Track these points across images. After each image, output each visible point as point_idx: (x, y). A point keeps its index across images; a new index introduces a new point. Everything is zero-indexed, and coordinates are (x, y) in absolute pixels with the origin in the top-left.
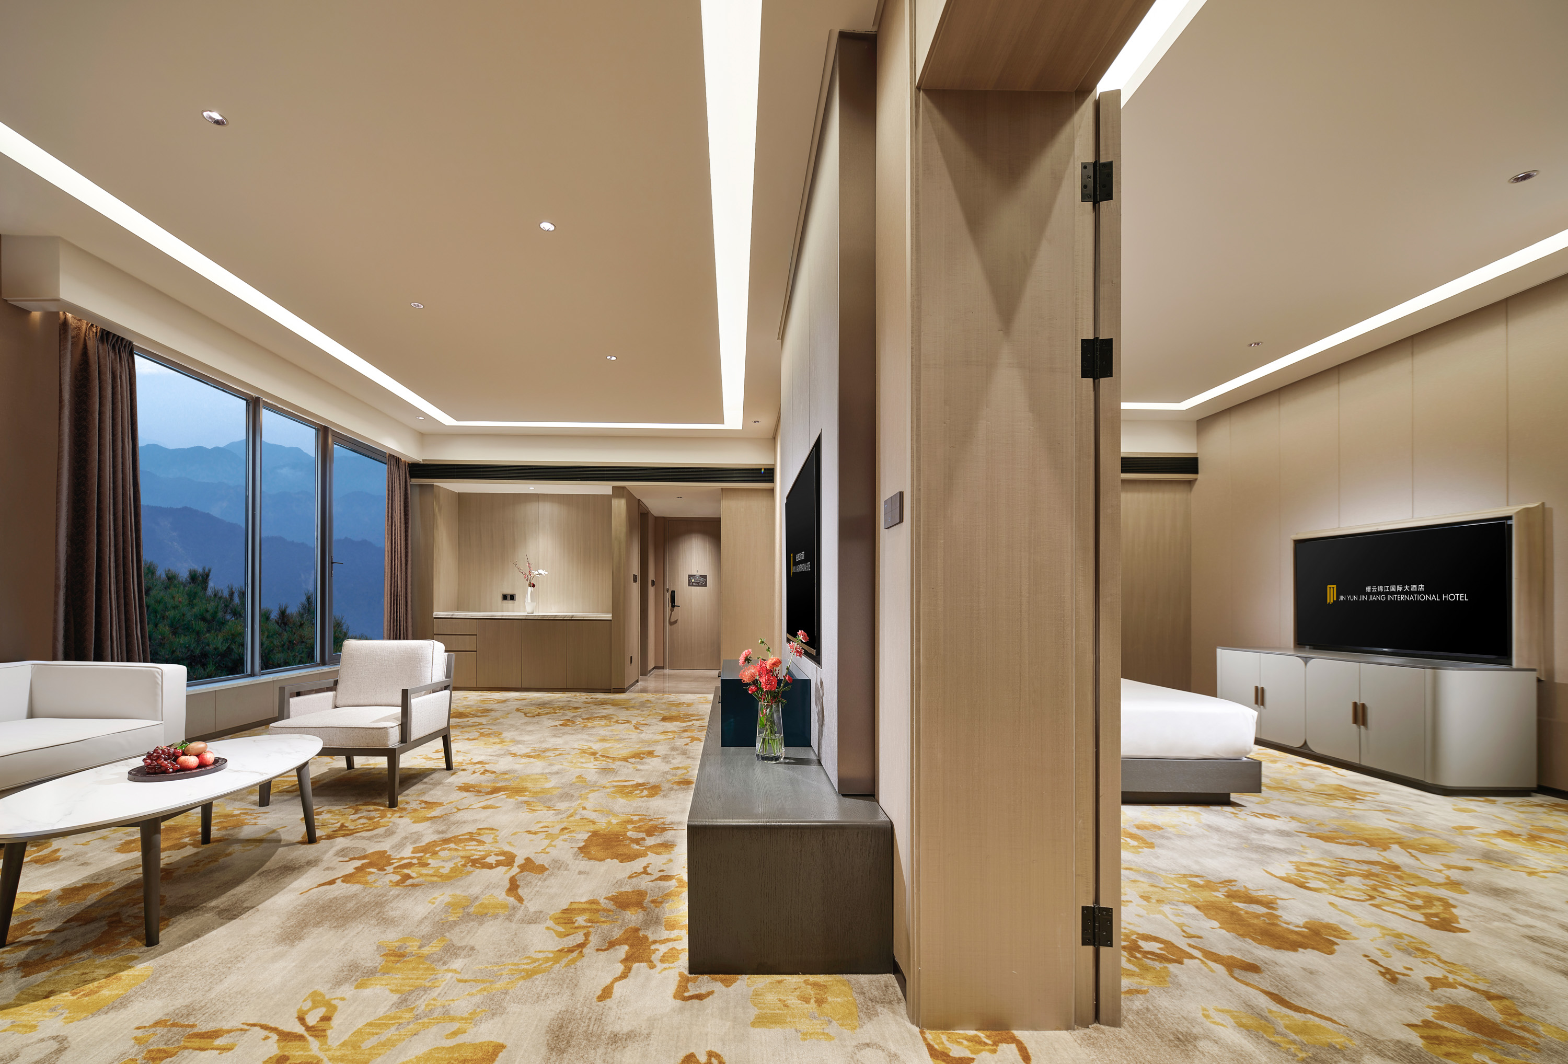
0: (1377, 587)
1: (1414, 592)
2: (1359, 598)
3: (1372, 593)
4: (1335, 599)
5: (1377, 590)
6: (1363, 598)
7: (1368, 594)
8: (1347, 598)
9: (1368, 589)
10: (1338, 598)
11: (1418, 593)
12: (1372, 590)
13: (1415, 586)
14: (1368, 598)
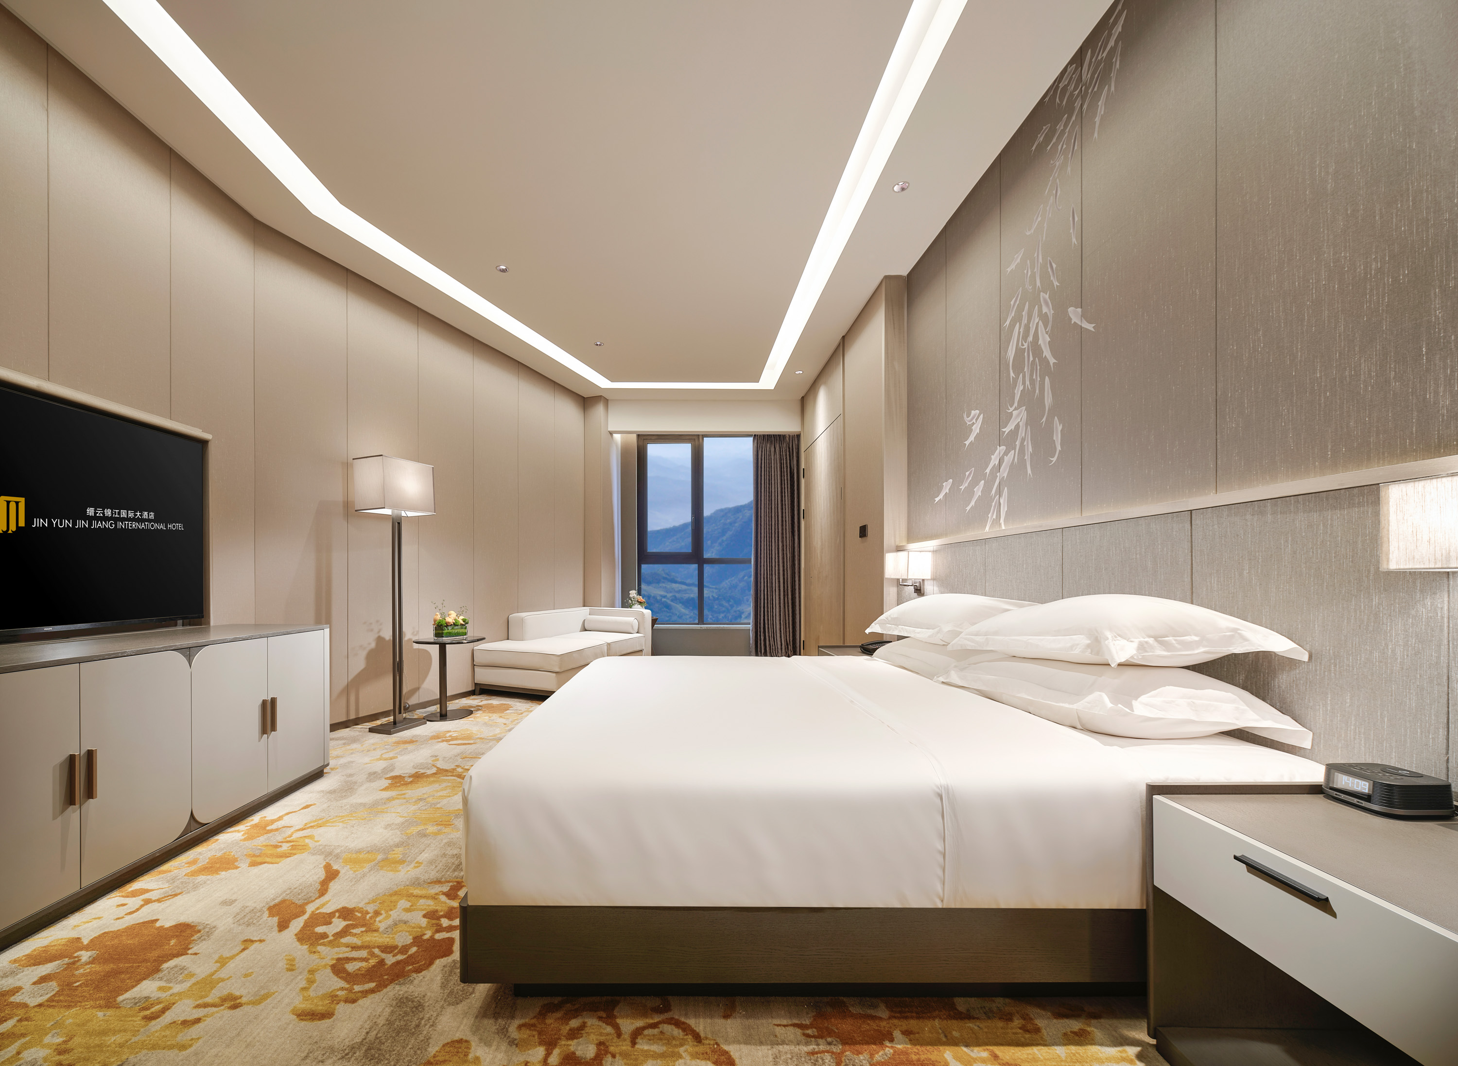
0: (103, 510)
1: (146, 520)
2: (74, 524)
3: (96, 518)
4: (22, 524)
5: (103, 514)
6: (82, 524)
7: (90, 519)
8: (50, 523)
9: (90, 511)
10: (29, 520)
11: (149, 521)
12: (95, 513)
13: (146, 513)
14: (90, 524)
